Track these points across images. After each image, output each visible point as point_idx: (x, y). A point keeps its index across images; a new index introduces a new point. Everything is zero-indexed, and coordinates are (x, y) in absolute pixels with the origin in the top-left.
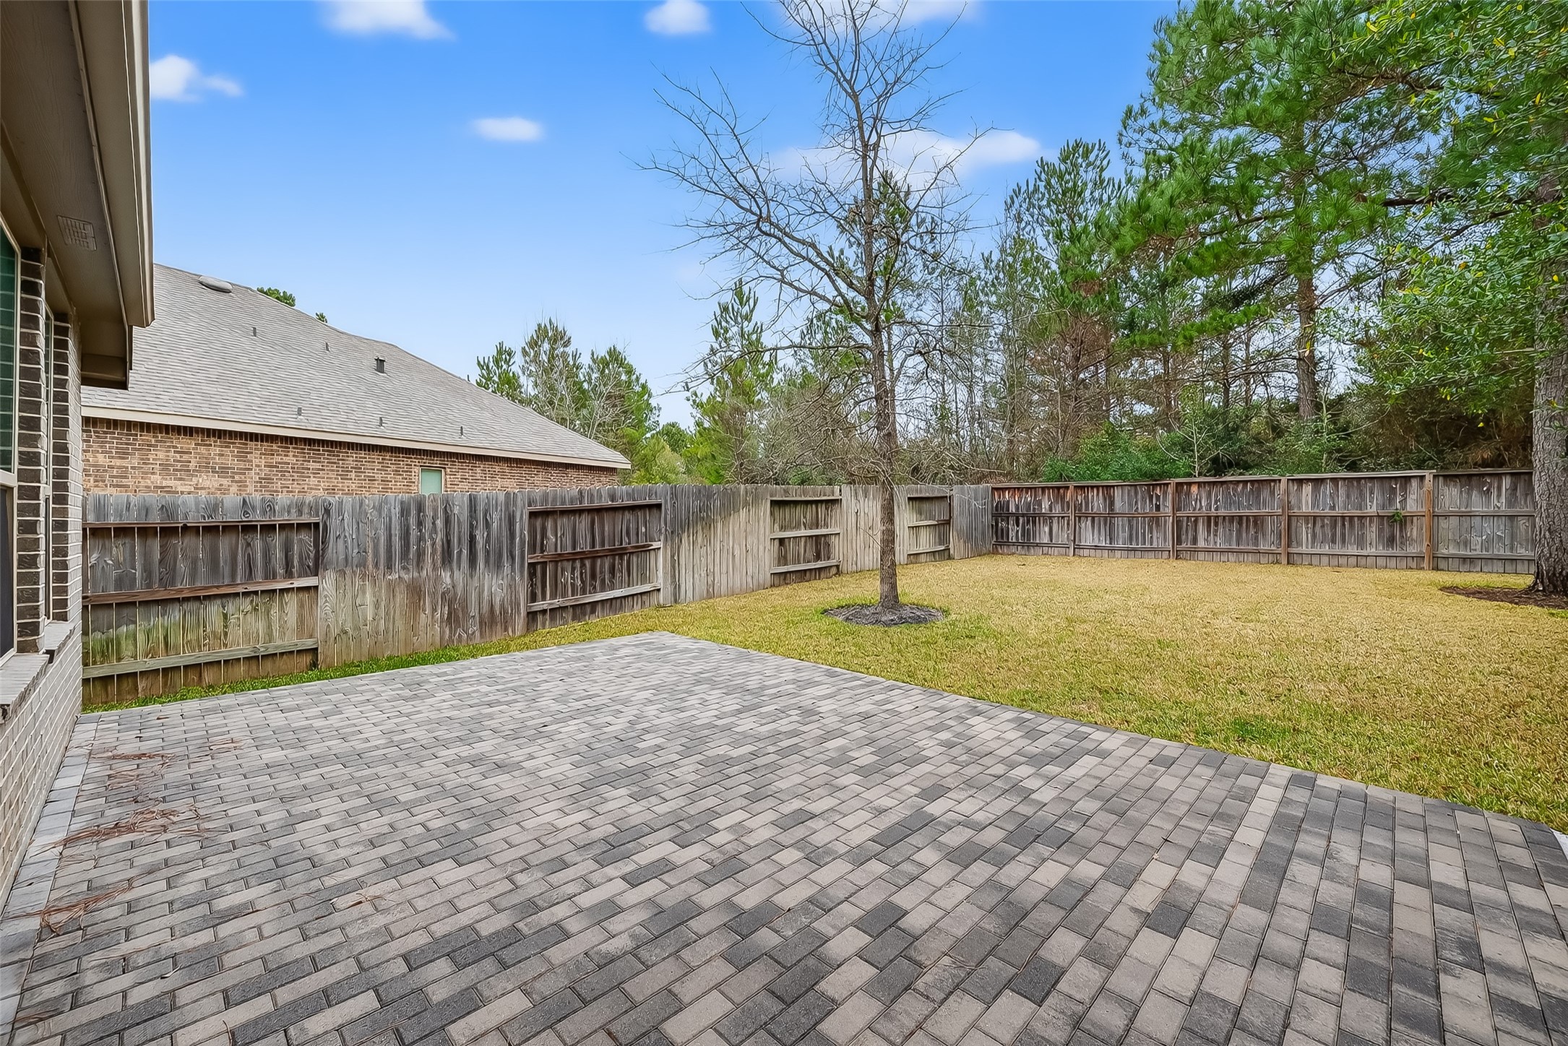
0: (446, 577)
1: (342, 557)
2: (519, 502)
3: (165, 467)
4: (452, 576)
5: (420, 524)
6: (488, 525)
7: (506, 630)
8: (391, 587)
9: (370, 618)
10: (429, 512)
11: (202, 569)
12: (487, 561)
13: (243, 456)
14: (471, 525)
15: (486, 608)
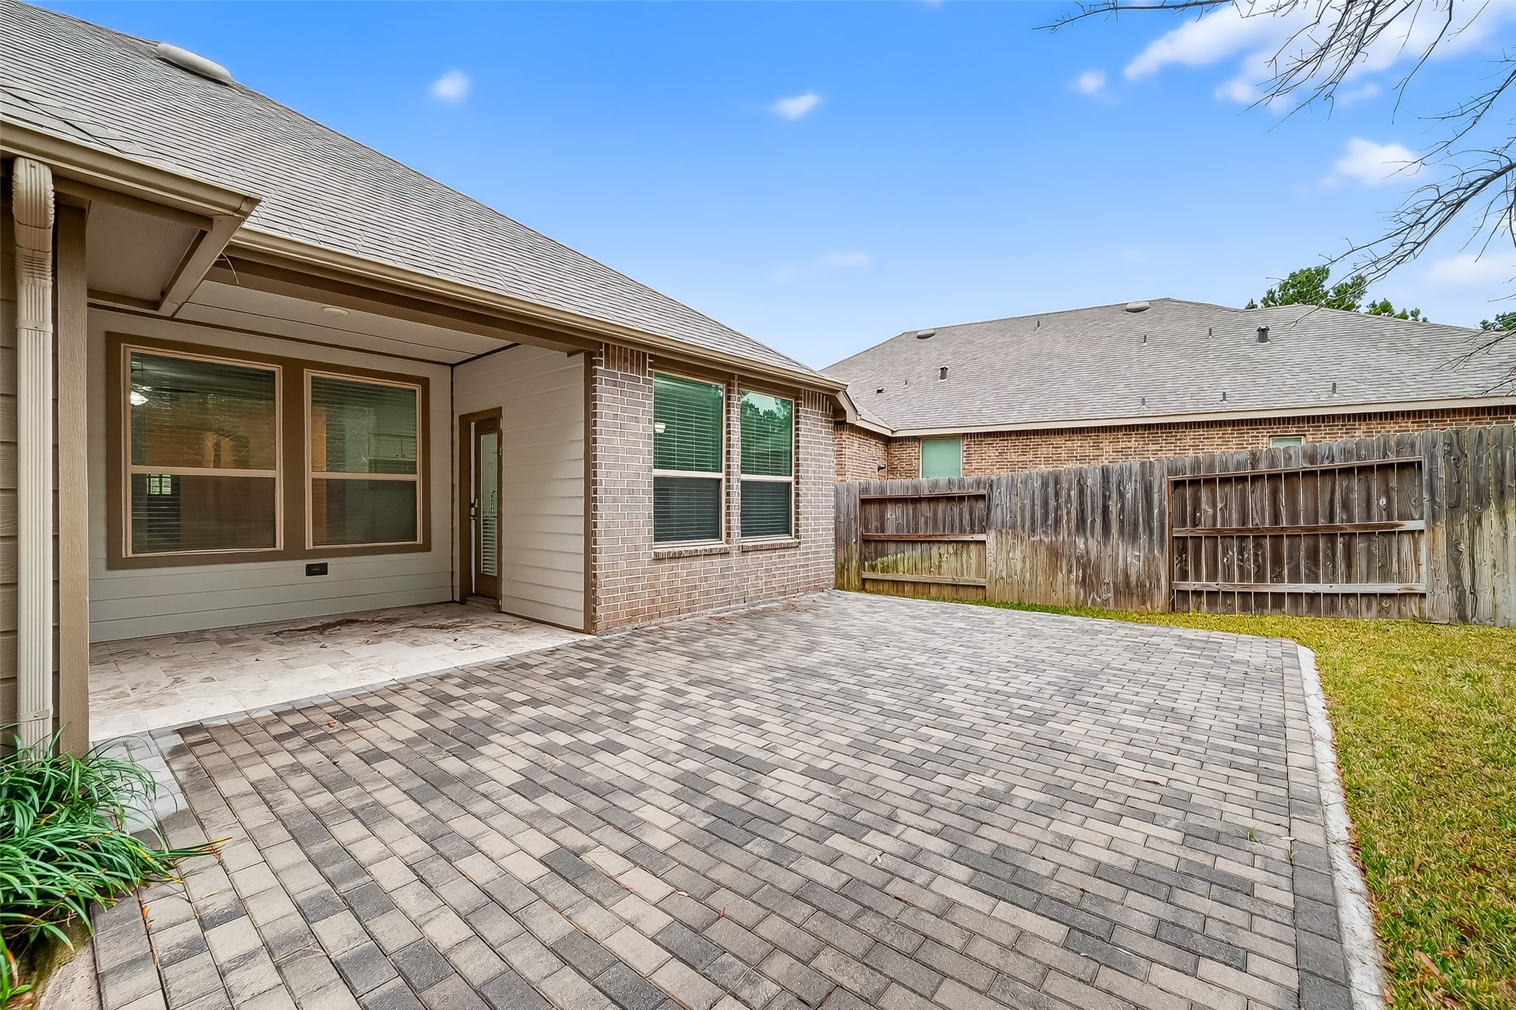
0: (1081, 543)
1: (999, 521)
2: (1157, 472)
3: (1047, 460)
4: (1086, 543)
5: (1057, 495)
6: (1122, 496)
7: (1144, 603)
8: (1034, 547)
9: (1018, 569)
10: (1065, 485)
11: (931, 524)
12: (1121, 532)
13: (1096, 447)
14: (1104, 496)
15: (1121, 577)
